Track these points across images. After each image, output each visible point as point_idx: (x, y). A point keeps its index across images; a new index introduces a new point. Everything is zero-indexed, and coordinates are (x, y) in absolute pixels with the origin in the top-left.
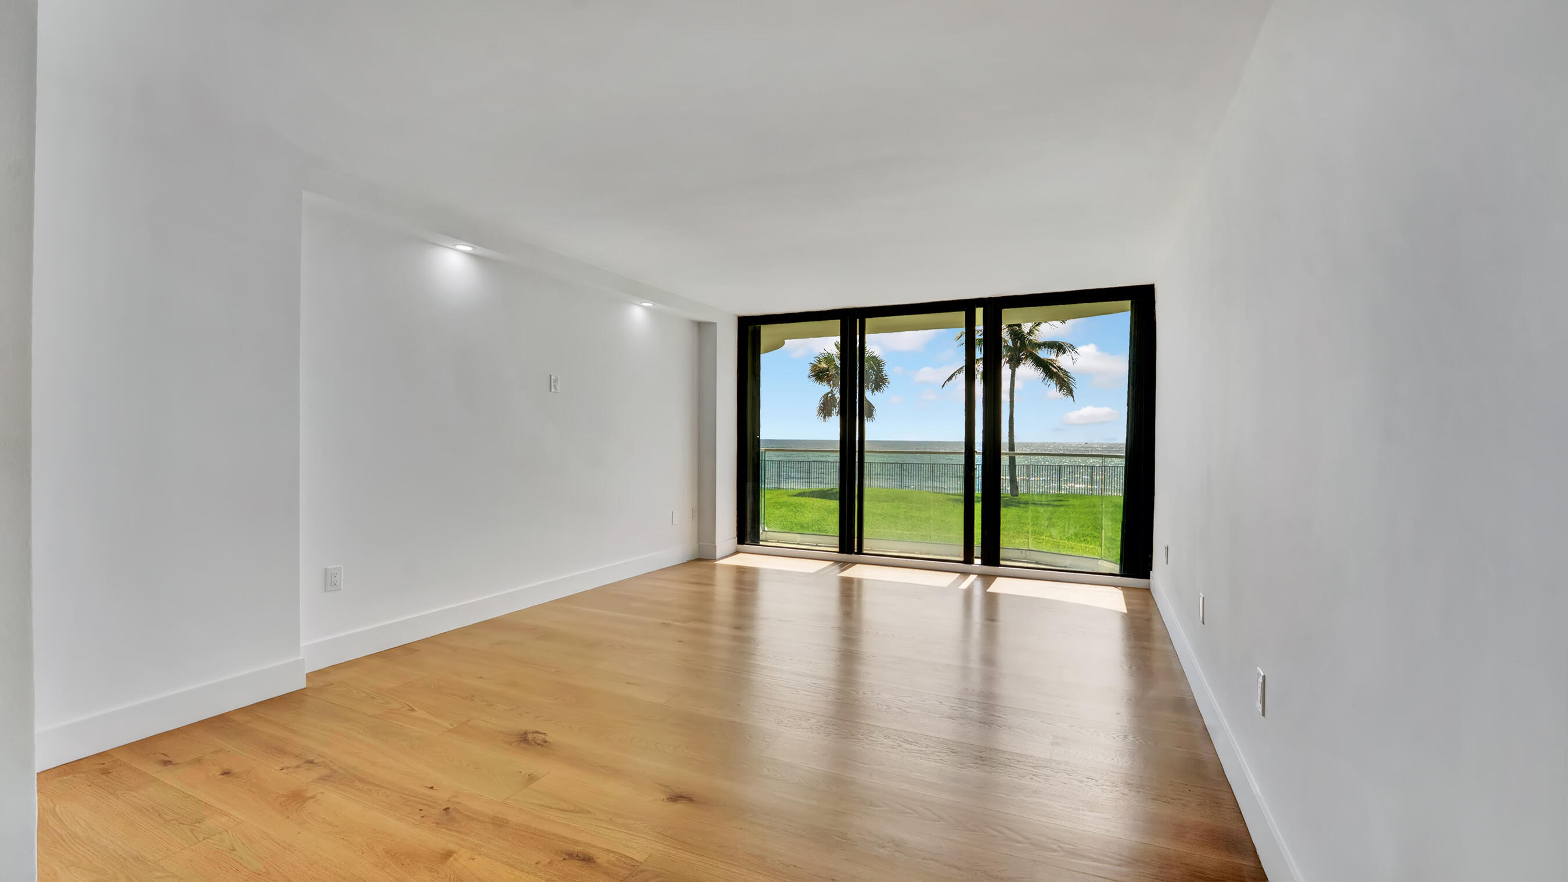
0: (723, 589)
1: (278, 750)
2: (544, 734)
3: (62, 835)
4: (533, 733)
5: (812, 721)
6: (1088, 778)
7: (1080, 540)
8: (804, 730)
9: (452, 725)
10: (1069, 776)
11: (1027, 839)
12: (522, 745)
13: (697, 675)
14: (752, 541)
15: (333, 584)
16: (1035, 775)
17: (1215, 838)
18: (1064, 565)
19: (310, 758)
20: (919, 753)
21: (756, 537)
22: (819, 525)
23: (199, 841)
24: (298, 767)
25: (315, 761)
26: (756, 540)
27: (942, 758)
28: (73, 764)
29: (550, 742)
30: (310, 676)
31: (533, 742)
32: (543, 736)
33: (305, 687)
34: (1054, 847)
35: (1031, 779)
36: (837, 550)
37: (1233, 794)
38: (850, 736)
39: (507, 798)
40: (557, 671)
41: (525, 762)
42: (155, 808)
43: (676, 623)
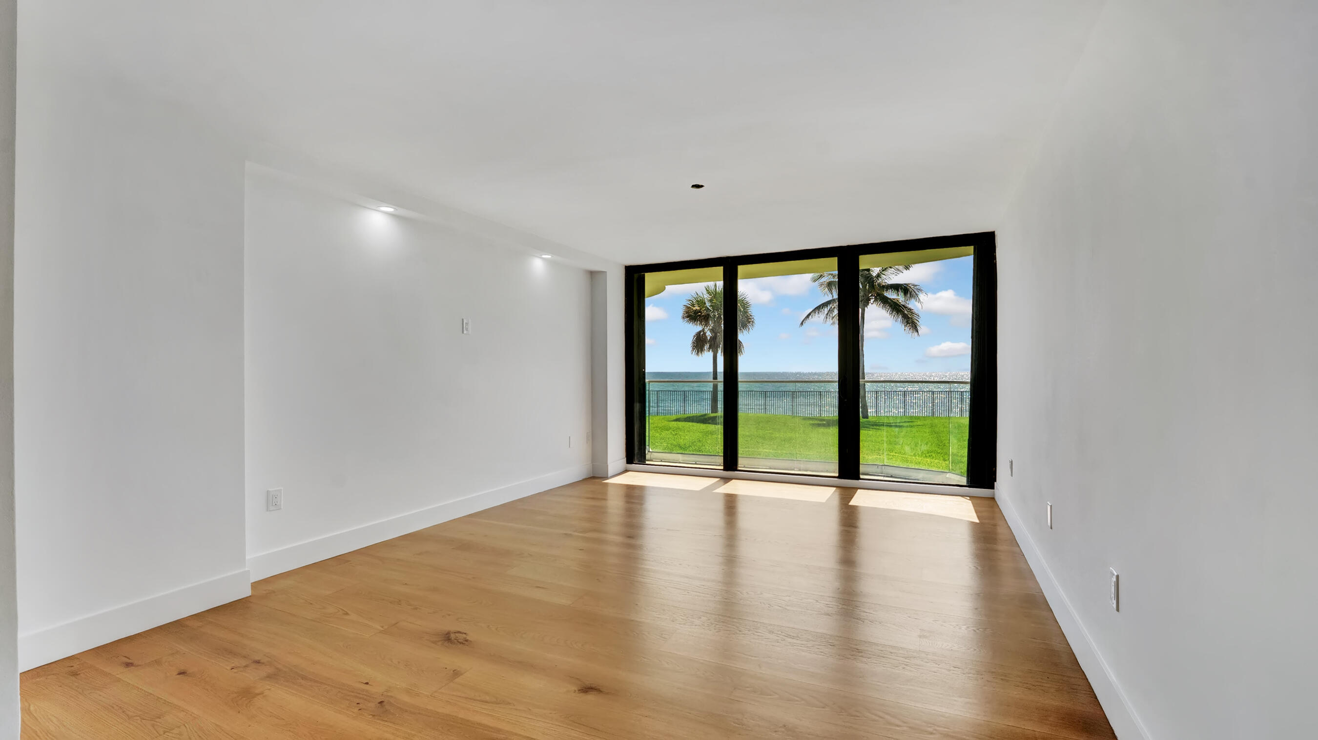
0: (615, 504)
1: (228, 652)
2: (465, 633)
3: (36, 732)
4: (455, 633)
5: (703, 618)
6: (955, 667)
7: (926, 456)
8: (697, 627)
9: (382, 627)
10: (937, 666)
11: (905, 723)
12: (446, 644)
13: (598, 579)
14: (639, 461)
15: (274, 504)
16: (906, 665)
17: (1075, 721)
18: (916, 478)
19: (257, 658)
20: (801, 647)
21: (643, 457)
22: (695, 445)
23: (160, 735)
24: (246, 666)
25: (262, 661)
26: (642, 460)
27: (822, 651)
28: (44, 667)
29: (471, 641)
30: (255, 585)
31: (455, 641)
32: (464, 636)
33: (250, 595)
34: (930, 729)
35: (904, 668)
36: (722, 468)
37: (1088, 681)
38: (738, 632)
39: (435, 692)
40: (474, 578)
41: (449, 659)
42: (119, 705)
43: (577, 534)
